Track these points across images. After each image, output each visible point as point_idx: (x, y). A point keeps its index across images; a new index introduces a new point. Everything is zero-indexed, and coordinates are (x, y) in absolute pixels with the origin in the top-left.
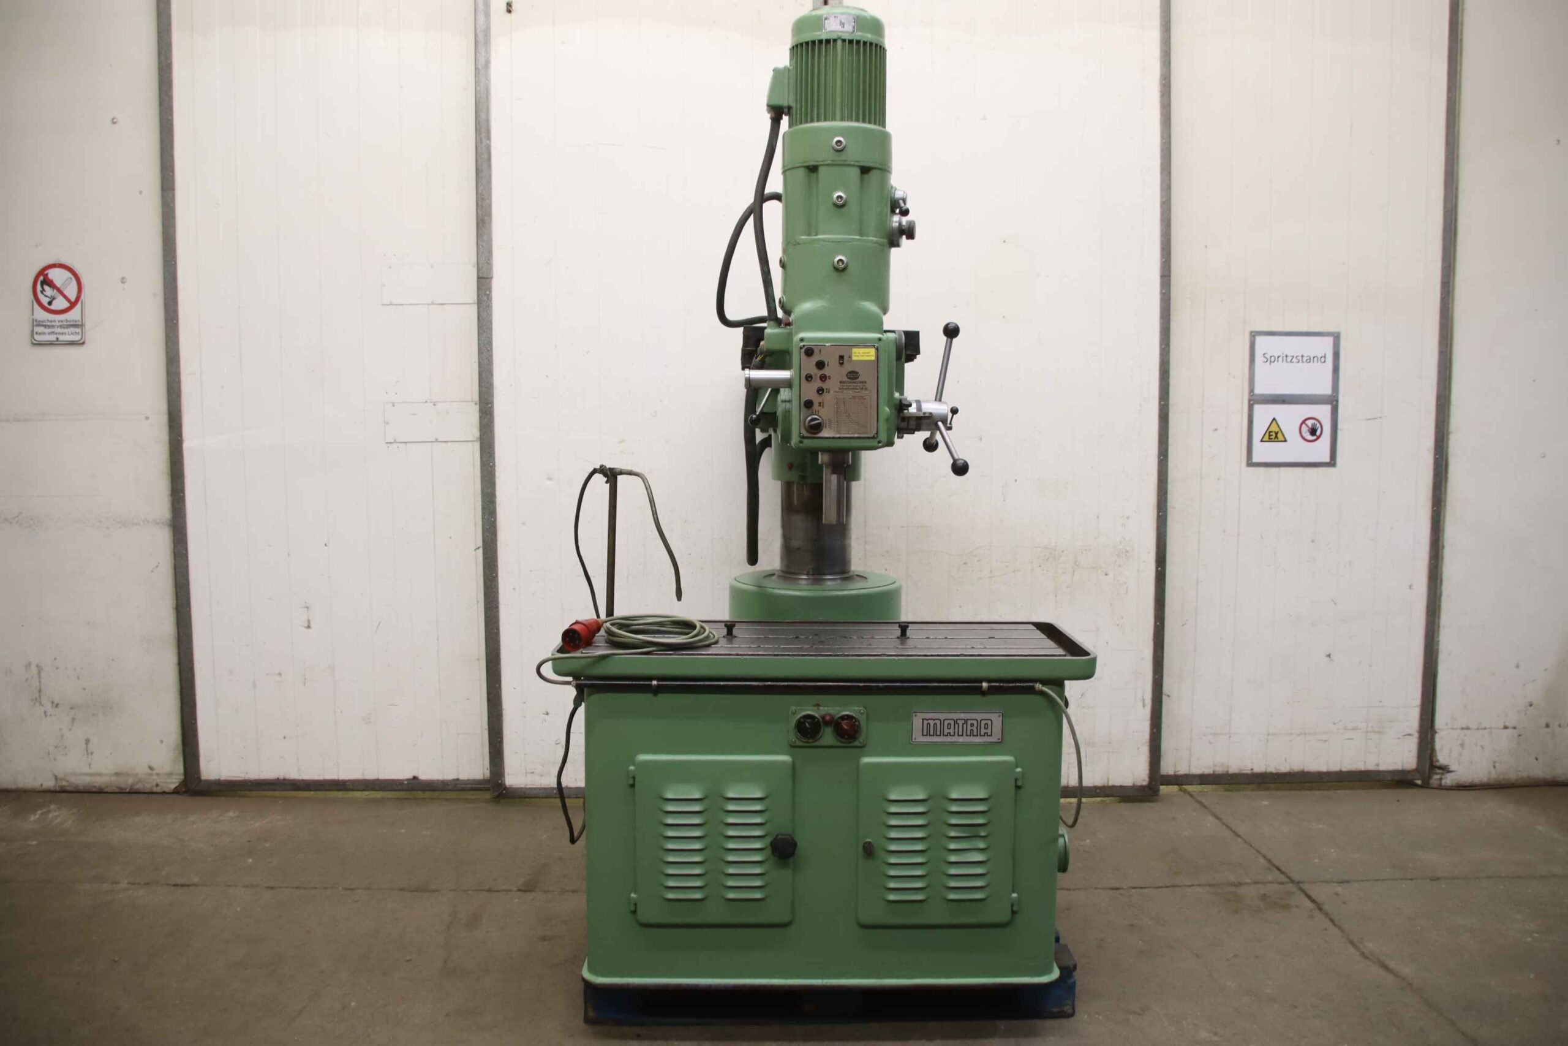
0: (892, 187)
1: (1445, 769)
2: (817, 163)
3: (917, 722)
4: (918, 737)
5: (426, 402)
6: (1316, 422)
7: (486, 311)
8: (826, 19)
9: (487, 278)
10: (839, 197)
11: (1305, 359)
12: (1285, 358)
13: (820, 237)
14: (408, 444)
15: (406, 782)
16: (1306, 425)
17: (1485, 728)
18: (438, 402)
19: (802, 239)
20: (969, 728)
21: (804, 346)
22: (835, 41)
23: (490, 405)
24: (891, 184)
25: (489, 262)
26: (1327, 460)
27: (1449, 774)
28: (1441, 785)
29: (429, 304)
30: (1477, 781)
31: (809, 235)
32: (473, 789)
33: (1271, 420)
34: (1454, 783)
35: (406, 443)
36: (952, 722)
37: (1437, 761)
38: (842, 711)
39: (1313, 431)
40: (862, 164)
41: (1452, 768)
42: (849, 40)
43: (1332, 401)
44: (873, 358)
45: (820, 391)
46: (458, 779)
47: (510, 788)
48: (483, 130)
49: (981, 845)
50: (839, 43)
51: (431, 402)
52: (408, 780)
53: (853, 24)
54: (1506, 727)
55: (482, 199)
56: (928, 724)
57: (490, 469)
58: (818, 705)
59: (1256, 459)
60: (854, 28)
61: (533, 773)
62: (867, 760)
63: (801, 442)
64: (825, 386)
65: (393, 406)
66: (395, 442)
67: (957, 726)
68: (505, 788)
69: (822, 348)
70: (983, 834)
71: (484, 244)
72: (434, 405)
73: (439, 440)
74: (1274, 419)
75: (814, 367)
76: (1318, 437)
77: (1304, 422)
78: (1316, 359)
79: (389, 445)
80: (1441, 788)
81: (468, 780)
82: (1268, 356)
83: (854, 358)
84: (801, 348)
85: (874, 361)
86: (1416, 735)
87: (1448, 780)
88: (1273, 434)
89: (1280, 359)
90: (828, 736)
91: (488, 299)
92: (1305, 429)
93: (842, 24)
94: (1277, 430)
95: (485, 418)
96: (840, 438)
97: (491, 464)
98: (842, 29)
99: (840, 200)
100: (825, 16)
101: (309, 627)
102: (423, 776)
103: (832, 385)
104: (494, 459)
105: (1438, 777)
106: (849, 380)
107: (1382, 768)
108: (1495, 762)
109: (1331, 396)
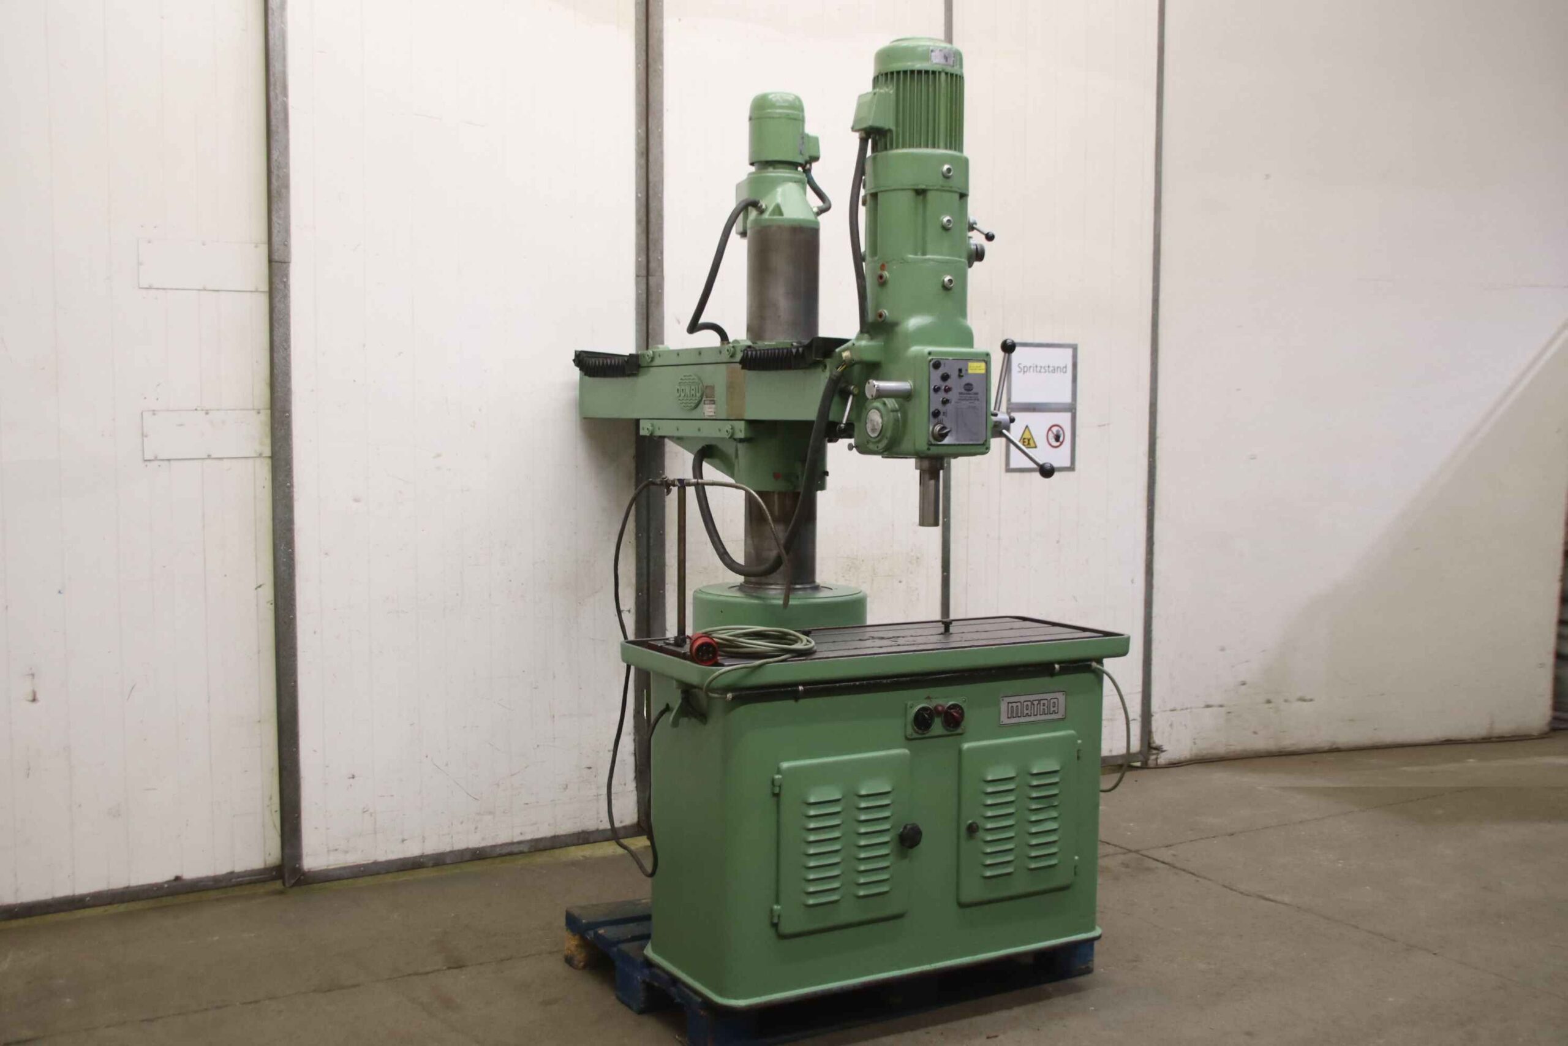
1: (1159, 749)
2: (927, 188)
3: (1004, 707)
4: (1004, 720)
5: (196, 410)
6: (1060, 429)
7: (284, 302)
8: (932, 51)
9: (285, 262)
11: (1051, 369)
12: (1035, 369)
13: (928, 257)
14: (172, 462)
15: (166, 886)
16: (1052, 432)
17: (1187, 709)
18: (210, 410)
19: (910, 258)
20: (1042, 707)
21: (932, 359)
22: (940, 72)
23: (287, 414)
25: (286, 243)
26: (1068, 464)
27: (1163, 754)
28: (1157, 764)
29: (199, 290)
30: (1182, 758)
31: (916, 254)
32: (250, 883)
33: (1024, 428)
34: (1167, 761)
35: (169, 460)
36: (1029, 703)
37: (1154, 742)
38: (948, 702)
39: (1057, 438)
41: (1165, 748)
43: (1072, 409)
44: (983, 371)
45: (945, 402)
46: (232, 873)
47: (309, 872)
48: (278, 83)
49: (1054, 814)
51: (202, 410)
52: (168, 882)
54: (1208, 706)
55: (278, 167)
56: (1012, 707)
57: (287, 490)
58: (928, 698)
59: (1013, 465)
61: (336, 850)
62: (966, 746)
63: (929, 449)
64: (948, 396)
65: (154, 414)
66: (156, 459)
67: (1033, 706)
68: (304, 874)
69: (946, 361)
70: (1056, 804)
71: (280, 222)
72: (207, 413)
73: (213, 456)
74: (1027, 427)
75: (939, 379)
76: (1062, 443)
77: (1050, 429)
78: (1059, 369)
79: (148, 463)
80: (1157, 767)
81: (246, 871)
82: (1022, 366)
83: (970, 371)
84: (930, 361)
85: (982, 374)
86: (1139, 719)
87: (1163, 759)
88: (1026, 441)
89: (1032, 369)
90: (937, 727)
91: (285, 287)
92: (1051, 436)
94: (1030, 437)
95: (281, 430)
96: (959, 445)
97: (288, 484)
99: (949, 224)
101: (34, 700)
102: (190, 873)
103: (952, 396)
104: (292, 478)
105: (1153, 757)
106: (966, 392)
107: (1114, 753)
108: (1194, 739)
109: (1070, 404)
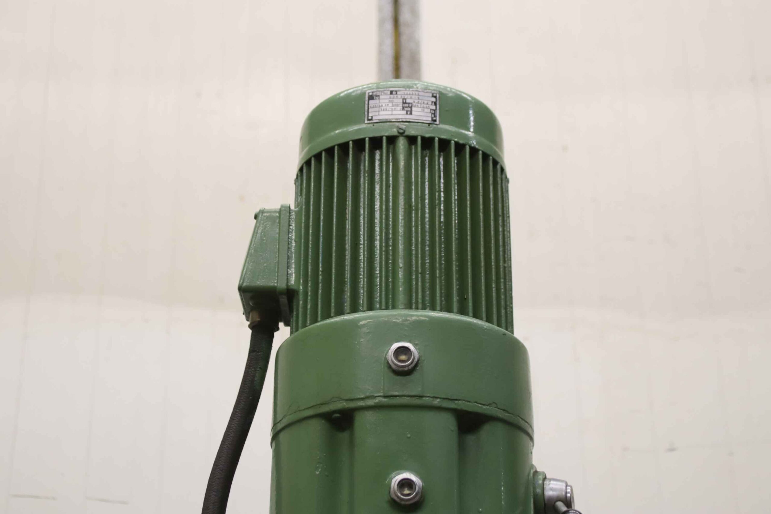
0: (536, 472)
2: (352, 405)
8: (371, 98)
10: (406, 484)
22: (392, 140)
24: (532, 466)
40: (461, 405)
42: (423, 138)
50: (402, 143)
53: (434, 107)
60: (434, 114)
93: (407, 107)
98: (409, 117)
99: (406, 492)
100: (369, 92)
